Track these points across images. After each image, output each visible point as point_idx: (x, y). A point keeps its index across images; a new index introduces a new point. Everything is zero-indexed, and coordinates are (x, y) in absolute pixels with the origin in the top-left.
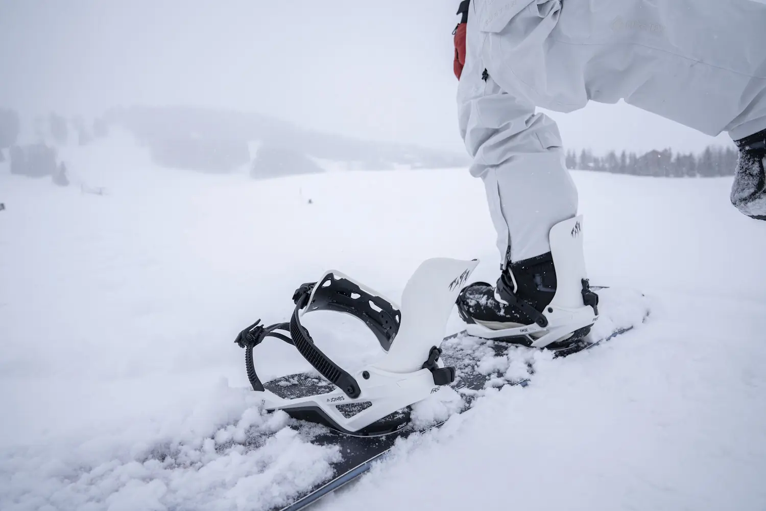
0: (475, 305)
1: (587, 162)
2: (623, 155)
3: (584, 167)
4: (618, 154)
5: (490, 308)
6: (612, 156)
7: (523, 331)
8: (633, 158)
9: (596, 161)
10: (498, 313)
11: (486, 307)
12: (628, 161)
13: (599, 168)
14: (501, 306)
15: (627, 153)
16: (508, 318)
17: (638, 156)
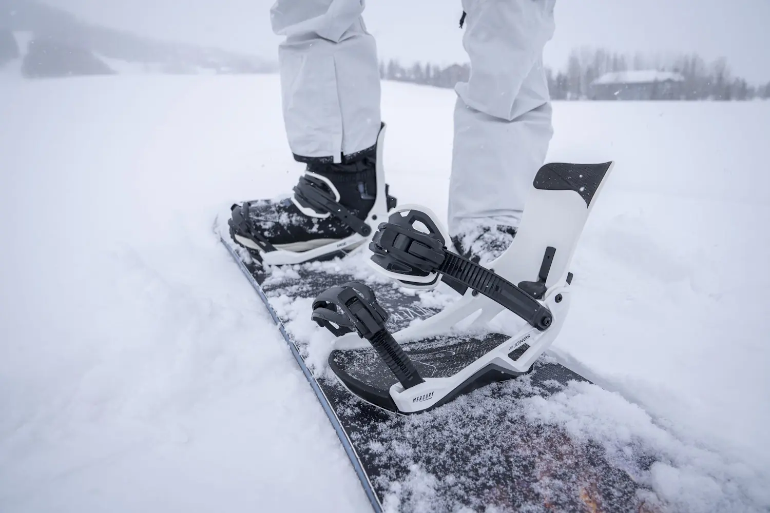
0: (273, 227)
1: (395, 73)
2: (428, 68)
3: (392, 77)
4: (423, 65)
5: (297, 227)
6: (417, 68)
7: (340, 245)
8: (437, 70)
9: (402, 71)
10: (309, 230)
11: (291, 226)
12: (432, 73)
13: (405, 79)
14: (315, 221)
15: (431, 66)
16: (322, 234)
17: (442, 68)
